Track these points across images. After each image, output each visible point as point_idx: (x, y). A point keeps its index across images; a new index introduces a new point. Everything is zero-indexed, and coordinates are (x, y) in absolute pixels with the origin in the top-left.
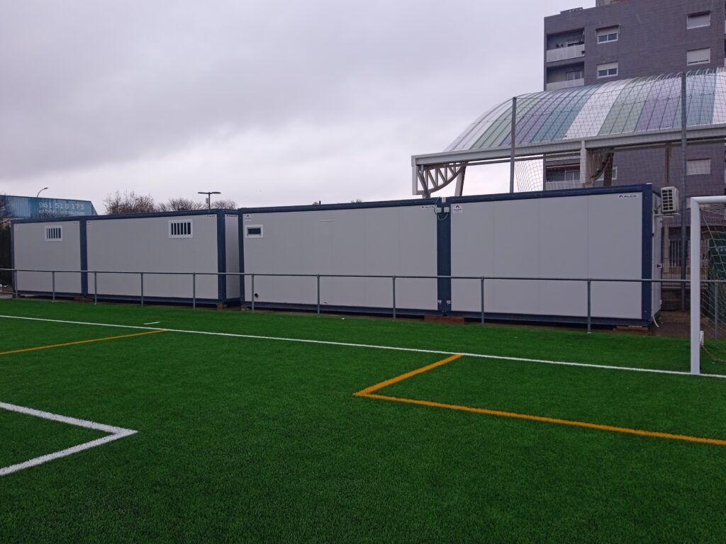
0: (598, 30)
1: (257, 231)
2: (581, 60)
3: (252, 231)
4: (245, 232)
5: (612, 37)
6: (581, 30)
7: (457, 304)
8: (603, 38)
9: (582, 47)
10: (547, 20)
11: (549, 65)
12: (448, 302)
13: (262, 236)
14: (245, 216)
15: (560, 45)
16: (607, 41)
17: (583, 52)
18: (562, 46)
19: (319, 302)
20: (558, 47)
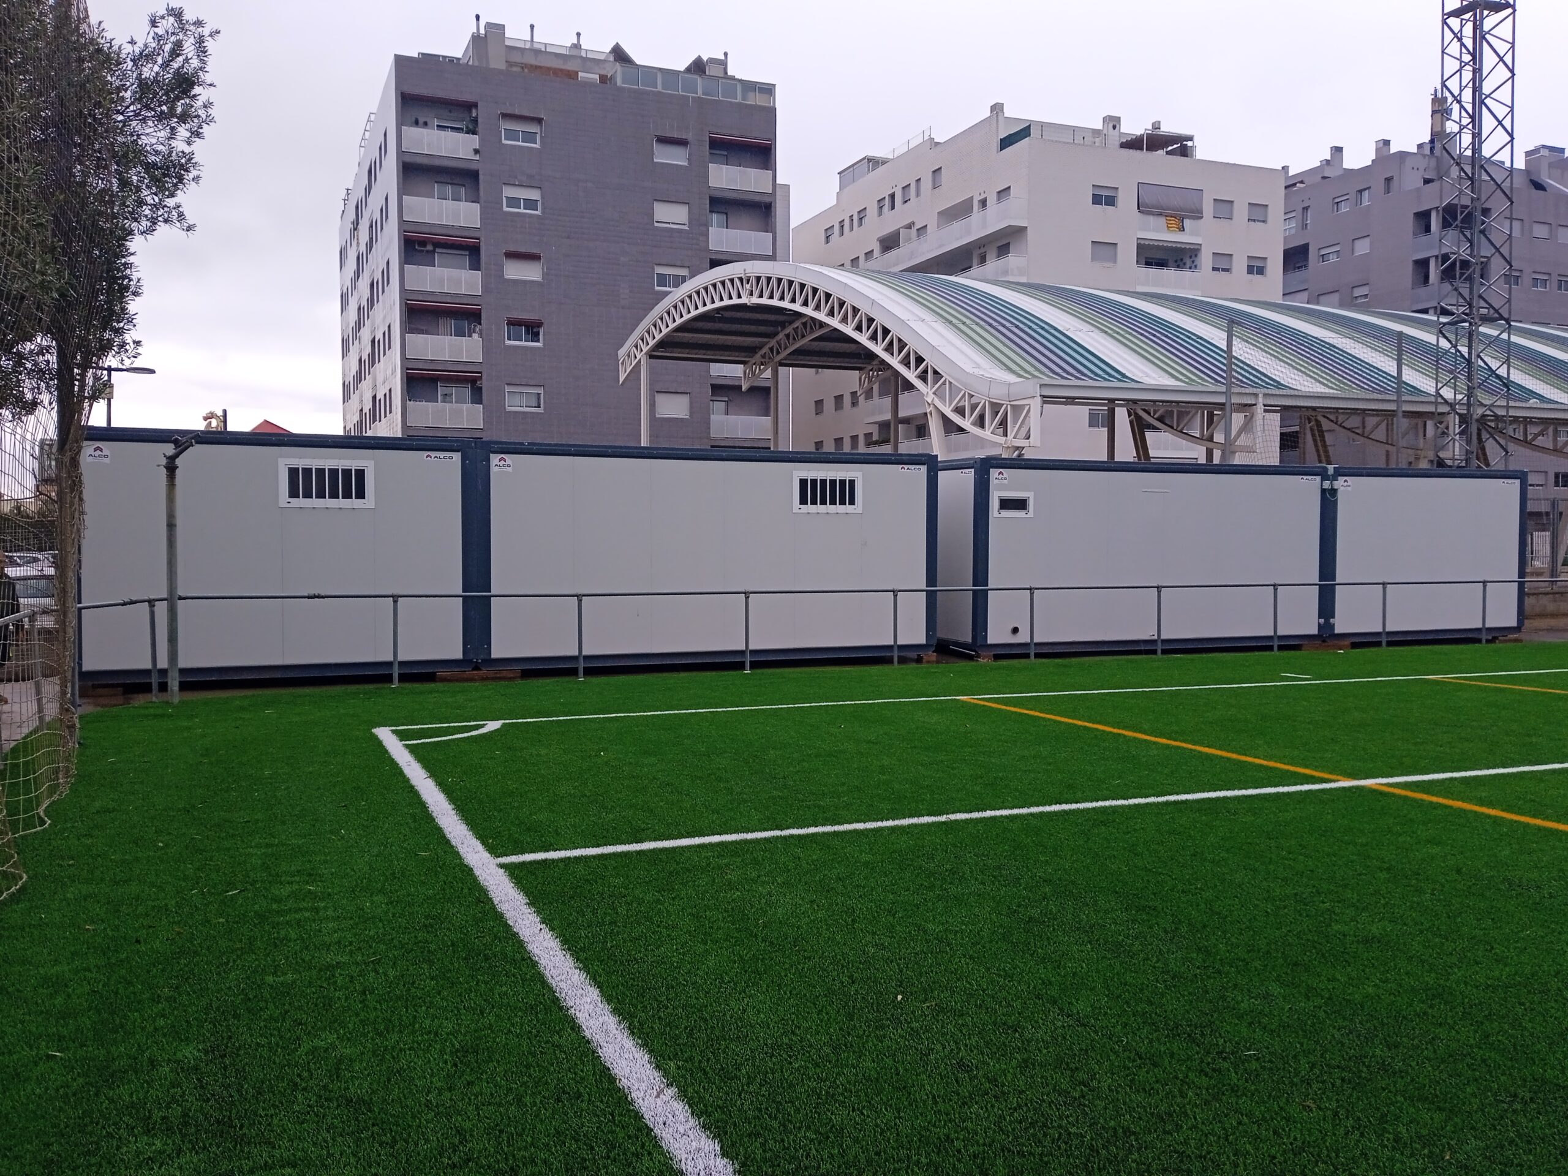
0: (505, 116)
1: (1020, 504)
2: (473, 166)
3: (1005, 504)
4: (994, 504)
5: (529, 137)
6: (470, 106)
7: (1342, 624)
8: (512, 135)
9: (474, 141)
10: (401, 62)
11: (408, 159)
12: (1331, 620)
13: (1031, 514)
14: (994, 473)
15: (421, 121)
16: (520, 143)
17: (476, 151)
18: (426, 124)
19: (1275, 631)
20: (417, 123)
